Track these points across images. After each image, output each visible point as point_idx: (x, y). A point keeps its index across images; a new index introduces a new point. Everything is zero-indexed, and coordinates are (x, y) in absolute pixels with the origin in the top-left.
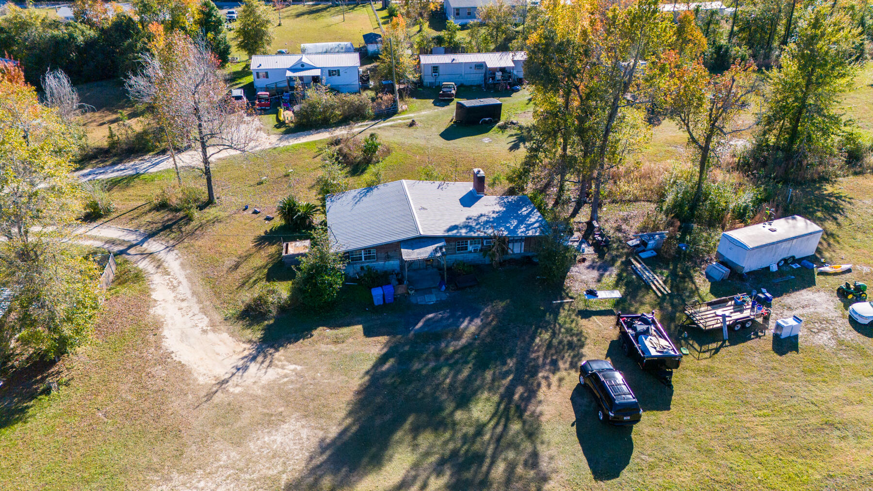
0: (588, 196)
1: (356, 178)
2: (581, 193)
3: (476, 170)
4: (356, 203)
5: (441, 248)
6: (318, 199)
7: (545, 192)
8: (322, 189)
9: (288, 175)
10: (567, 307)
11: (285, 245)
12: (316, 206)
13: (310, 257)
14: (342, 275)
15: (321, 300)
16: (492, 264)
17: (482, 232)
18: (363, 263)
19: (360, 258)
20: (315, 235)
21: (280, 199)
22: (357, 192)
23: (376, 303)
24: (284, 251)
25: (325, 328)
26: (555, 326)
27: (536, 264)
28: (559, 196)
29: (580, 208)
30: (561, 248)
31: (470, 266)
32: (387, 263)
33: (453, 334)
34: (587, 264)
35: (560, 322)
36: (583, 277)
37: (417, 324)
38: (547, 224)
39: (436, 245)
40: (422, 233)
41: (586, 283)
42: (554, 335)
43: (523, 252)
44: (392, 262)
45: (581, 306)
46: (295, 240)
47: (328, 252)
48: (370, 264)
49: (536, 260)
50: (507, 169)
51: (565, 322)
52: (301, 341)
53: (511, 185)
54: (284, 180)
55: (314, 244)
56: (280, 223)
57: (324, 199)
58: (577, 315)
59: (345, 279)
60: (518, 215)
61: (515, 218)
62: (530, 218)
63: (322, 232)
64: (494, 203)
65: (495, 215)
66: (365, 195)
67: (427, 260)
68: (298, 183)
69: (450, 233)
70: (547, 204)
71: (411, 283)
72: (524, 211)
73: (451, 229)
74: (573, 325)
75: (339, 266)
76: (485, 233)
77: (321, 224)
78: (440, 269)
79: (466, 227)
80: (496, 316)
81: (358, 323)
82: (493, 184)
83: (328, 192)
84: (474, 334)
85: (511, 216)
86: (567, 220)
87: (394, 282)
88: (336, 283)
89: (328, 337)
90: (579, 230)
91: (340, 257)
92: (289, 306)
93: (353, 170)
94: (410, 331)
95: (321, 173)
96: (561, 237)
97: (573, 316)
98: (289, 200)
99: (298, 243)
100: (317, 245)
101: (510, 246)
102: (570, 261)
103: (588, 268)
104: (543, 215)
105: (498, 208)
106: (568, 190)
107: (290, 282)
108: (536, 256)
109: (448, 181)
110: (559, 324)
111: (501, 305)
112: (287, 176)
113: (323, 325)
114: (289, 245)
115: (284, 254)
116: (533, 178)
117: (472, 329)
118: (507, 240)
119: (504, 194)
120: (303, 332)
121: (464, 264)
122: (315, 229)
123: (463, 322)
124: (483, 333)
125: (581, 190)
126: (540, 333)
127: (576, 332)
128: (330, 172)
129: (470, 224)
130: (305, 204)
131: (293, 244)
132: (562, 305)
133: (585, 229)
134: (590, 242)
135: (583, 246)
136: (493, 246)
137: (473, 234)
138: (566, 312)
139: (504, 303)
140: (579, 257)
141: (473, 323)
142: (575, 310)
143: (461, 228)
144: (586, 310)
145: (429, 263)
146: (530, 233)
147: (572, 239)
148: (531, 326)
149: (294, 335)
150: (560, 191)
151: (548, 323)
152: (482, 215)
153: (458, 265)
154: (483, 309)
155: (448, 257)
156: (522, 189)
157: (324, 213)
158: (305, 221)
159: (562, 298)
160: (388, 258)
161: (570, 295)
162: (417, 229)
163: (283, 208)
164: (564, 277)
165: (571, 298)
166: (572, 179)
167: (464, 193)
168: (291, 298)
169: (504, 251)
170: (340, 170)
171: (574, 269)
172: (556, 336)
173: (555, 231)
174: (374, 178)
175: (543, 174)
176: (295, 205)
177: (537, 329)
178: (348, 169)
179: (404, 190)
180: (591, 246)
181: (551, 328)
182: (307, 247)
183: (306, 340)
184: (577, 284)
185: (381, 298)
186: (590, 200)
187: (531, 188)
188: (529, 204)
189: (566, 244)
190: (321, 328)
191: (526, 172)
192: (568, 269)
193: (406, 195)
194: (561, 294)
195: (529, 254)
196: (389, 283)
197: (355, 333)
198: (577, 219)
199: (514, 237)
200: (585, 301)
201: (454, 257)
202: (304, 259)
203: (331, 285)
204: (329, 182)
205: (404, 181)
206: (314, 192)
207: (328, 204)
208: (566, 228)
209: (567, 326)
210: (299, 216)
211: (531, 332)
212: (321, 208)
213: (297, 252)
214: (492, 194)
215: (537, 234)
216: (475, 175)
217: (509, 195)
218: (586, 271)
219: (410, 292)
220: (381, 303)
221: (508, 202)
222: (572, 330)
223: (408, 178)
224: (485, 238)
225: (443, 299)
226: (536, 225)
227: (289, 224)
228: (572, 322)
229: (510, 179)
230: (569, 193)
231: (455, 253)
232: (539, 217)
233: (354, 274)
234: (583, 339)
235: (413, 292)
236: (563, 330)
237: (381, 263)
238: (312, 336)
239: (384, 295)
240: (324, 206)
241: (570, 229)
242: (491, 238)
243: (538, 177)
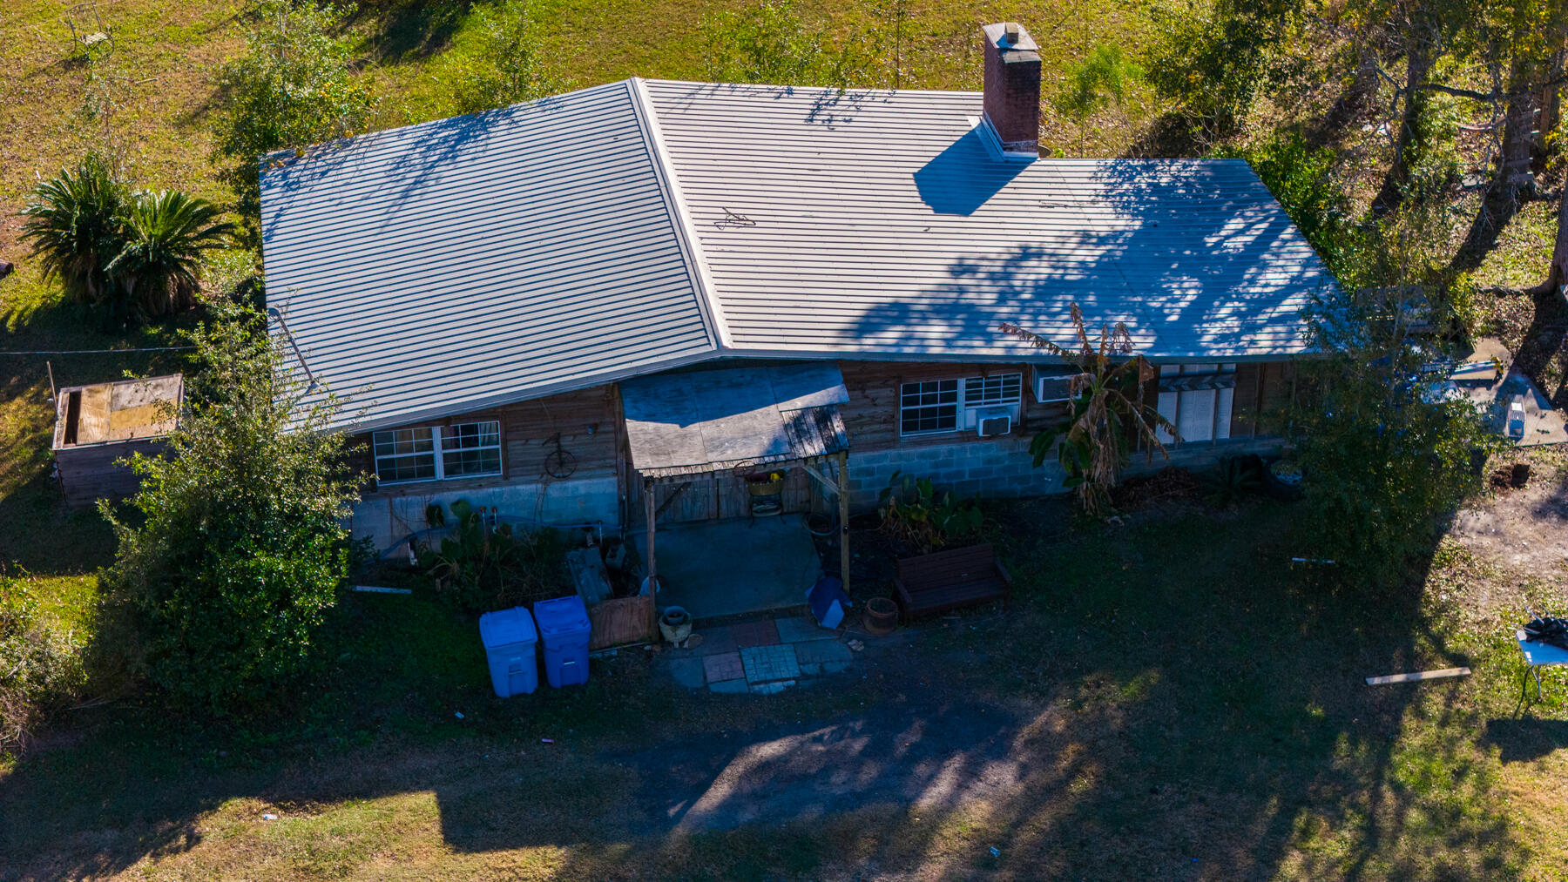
0: (1538, 167)
1: (408, 69)
2: (1506, 148)
3: (996, 32)
4: (406, 194)
5: (823, 416)
6: (222, 177)
7: (1335, 141)
8: (243, 126)
9: (82, 61)
10: (1435, 704)
11: (63, 397)
12: (212, 211)
13: (187, 456)
14: (338, 544)
15: (235, 668)
16: (1072, 496)
17: (1025, 335)
18: (439, 487)
19: (425, 467)
20: (209, 352)
21: (41, 173)
22: (409, 139)
23: (502, 688)
24: (60, 428)
25: (257, 804)
26: (1377, 797)
27: (1289, 495)
28: (1401, 168)
29: (1502, 222)
30: (1412, 418)
31: (969, 504)
32: (555, 490)
33: (882, 842)
34: (1534, 493)
35: (1401, 776)
36: (1517, 559)
37: (702, 789)
38: (1344, 298)
39: (800, 402)
40: (727, 341)
41: (1527, 585)
42: (1371, 839)
43: (1225, 434)
44: (579, 486)
45: (1504, 701)
46: (114, 377)
47: (268, 433)
48: (475, 496)
49: (1287, 474)
50: (1150, 26)
51: (1426, 778)
52: (145, 863)
53: (1169, 106)
54: (64, 81)
55: (204, 395)
56: (42, 290)
57: (250, 177)
58: (1483, 744)
59: (351, 571)
60: (1204, 255)
61: (1189, 268)
62: (1264, 266)
63: (238, 332)
64: (1084, 195)
65: (1090, 255)
66: (451, 155)
67: (751, 477)
68: (128, 98)
69: (869, 343)
70: (1343, 203)
71: (671, 588)
72: (1234, 234)
73: (869, 323)
74: (1466, 791)
75: (326, 502)
76: (1042, 341)
77: (236, 298)
78: (820, 520)
79: (943, 311)
80: (1093, 751)
81: (413, 784)
82: (1080, 102)
83: (270, 140)
84: (981, 840)
85: (1165, 262)
86: (1439, 284)
87: (591, 581)
88: (309, 589)
89: (269, 849)
90: (1497, 329)
91: (327, 460)
92: (86, 694)
93: (392, 32)
94: (668, 824)
95: (236, 49)
96: (1411, 363)
97: (1466, 751)
98: (88, 182)
99: (126, 392)
100: (218, 399)
101: (1166, 404)
102: (1454, 481)
103: (1540, 512)
104: (1323, 252)
105: (1105, 220)
106: (1447, 134)
107: (91, 581)
108: (1293, 457)
109: (862, 83)
110: (1398, 788)
111: (1119, 694)
112: (77, 62)
113: (247, 792)
114: (85, 399)
115: (58, 444)
116: (1277, 75)
117: (977, 812)
118: (1146, 375)
119: (1134, 152)
120: (150, 821)
121: (937, 496)
122: (210, 320)
123: (930, 780)
124: (1026, 836)
125: (1509, 134)
126: (1306, 834)
127: (1476, 825)
128: (280, 46)
129: (971, 297)
130: (160, 198)
131: (104, 393)
132: (1411, 694)
133: (1524, 323)
134: (1552, 388)
135: (1516, 406)
136: (1082, 408)
137: (980, 349)
138: (1433, 729)
139: (1133, 688)
140: (1496, 462)
141: (980, 787)
142: (1473, 718)
143: (924, 318)
144: (1529, 720)
145: (763, 490)
146: (1264, 343)
147: (1465, 370)
148: (1263, 797)
149: (111, 835)
150: (1404, 139)
151: (1345, 781)
152: (1026, 254)
153: (908, 499)
154: (1027, 717)
155: (858, 459)
156: (1226, 127)
157: (252, 241)
158: (161, 287)
159: (1413, 662)
160: (560, 465)
161: (1450, 645)
162: (706, 326)
163: (57, 220)
164: (1422, 560)
165: (1458, 660)
166: (1462, 81)
167: (938, 146)
168: (99, 654)
169: (1130, 435)
170: (332, 33)
171: (1471, 519)
172: (1384, 845)
173: (1382, 332)
174: (493, 72)
175: (1326, 53)
176: (112, 203)
177: (1288, 812)
178: (370, 26)
179: (639, 125)
180: (1553, 405)
181: (1354, 806)
182: (167, 407)
183: (168, 860)
184: (1485, 593)
185: (524, 660)
186: (1550, 180)
187: (1265, 122)
188: (1257, 199)
189: (1430, 396)
190: (237, 804)
191: (1241, 44)
192: (1442, 522)
193: (650, 153)
194: (1410, 643)
195: (1259, 448)
196: (567, 590)
197: (401, 830)
198: (1486, 276)
199: (1182, 362)
200: (1525, 674)
201: (888, 459)
202: (155, 467)
203: (283, 597)
204: (276, 89)
205: (638, 80)
206: (204, 142)
207: (271, 196)
208: (1433, 319)
209: (1437, 795)
210: (130, 258)
211: (1260, 829)
212: (237, 219)
213: (120, 435)
214: (1078, 150)
215: (1297, 347)
216: (994, 55)
217: (1161, 155)
218: (1528, 530)
219: (667, 631)
220: (529, 684)
221: (1156, 188)
222: (1456, 813)
223: (666, 72)
224: (1044, 367)
225: (834, 668)
226: (1292, 304)
227: (87, 299)
228: (1459, 775)
229: (1166, 79)
230: (1447, 146)
231: (893, 443)
232: (1306, 264)
233: (396, 544)
234: (1511, 858)
235: (683, 632)
236: (1414, 816)
237: (527, 489)
238: (194, 840)
239: (540, 646)
240: (250, 208)
241: (1455, 322)
242: (1067, 365)
243: (1299, 67)
